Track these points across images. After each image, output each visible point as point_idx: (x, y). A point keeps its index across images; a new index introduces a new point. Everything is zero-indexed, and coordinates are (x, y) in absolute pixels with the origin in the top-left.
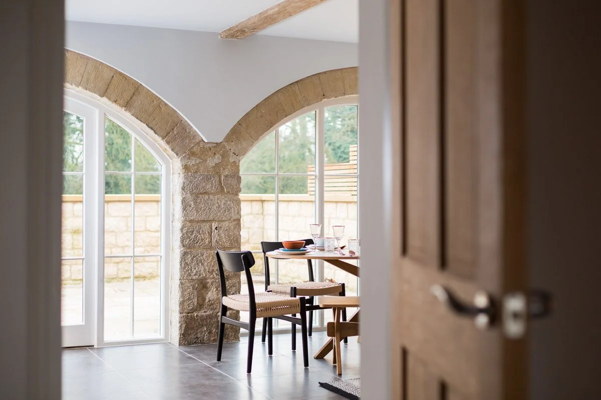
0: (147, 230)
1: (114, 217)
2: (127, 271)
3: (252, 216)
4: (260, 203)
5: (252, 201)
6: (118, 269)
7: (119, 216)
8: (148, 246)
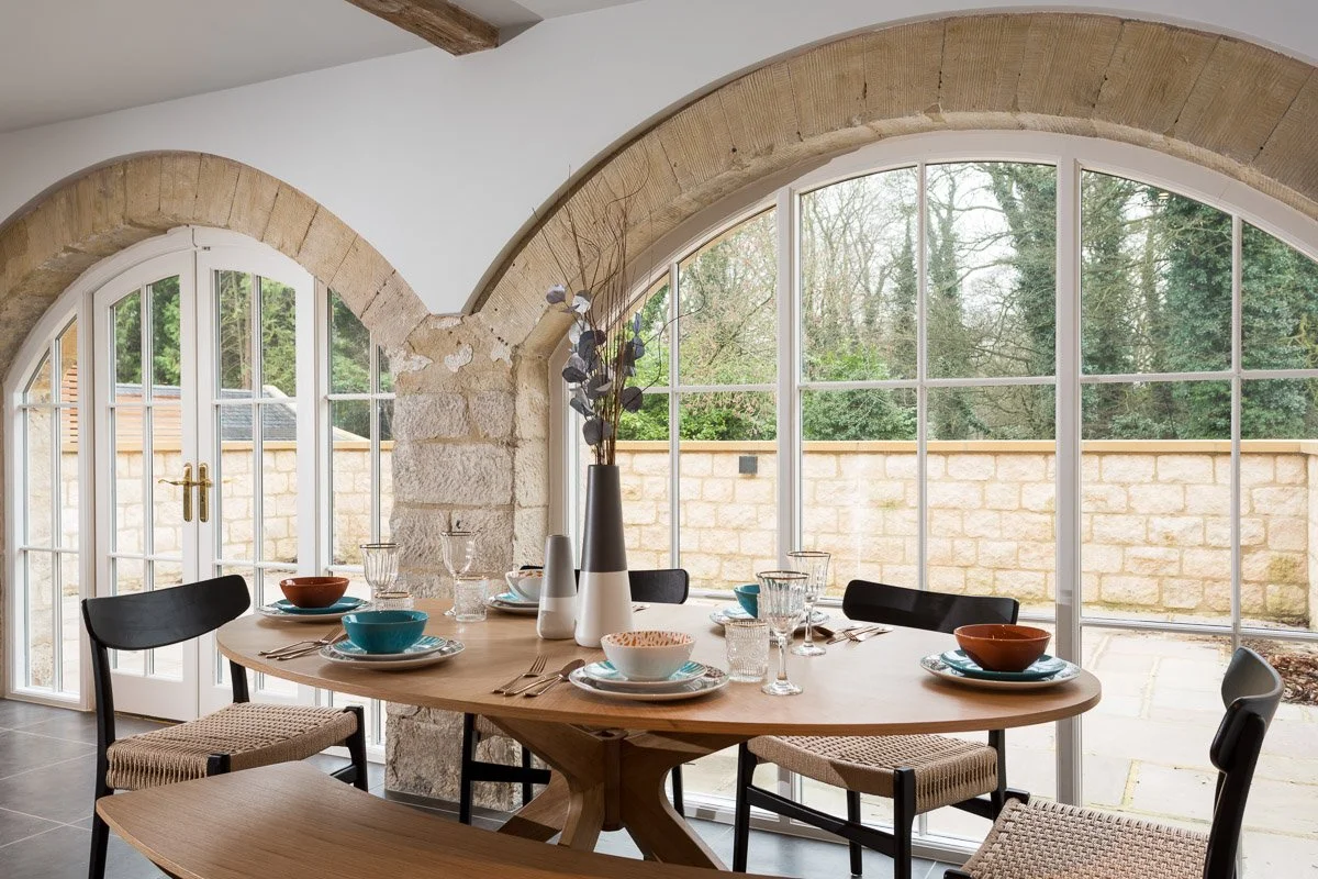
0: (1022, 509)
1: (958, 481)
2: (983, 583)
3: (1275, 489)
4: (1300, 460)
5: (1276, 454)
6: (966, 579)
7: (967, 480)
8: (1025, 539)
